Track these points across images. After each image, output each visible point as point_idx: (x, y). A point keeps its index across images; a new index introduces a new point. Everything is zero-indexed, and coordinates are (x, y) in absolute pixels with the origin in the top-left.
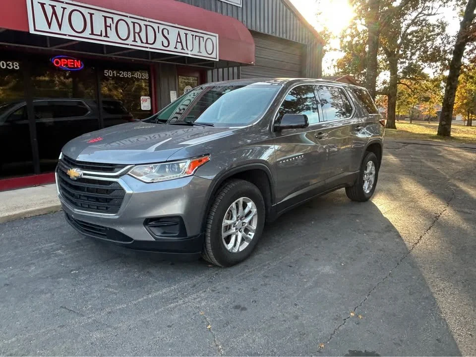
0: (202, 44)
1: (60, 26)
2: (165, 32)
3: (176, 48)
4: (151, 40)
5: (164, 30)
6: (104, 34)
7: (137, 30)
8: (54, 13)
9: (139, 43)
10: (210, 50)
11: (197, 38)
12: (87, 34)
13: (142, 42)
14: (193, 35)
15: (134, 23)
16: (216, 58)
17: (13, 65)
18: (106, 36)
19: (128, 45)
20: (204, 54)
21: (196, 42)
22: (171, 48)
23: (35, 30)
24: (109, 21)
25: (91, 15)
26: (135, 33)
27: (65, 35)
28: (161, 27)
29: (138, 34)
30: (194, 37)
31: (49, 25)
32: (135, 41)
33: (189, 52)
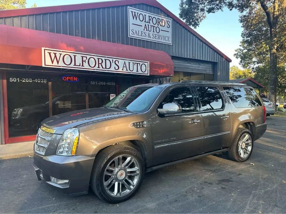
0: (139, 67)
3: (123, 70)
5: (116, 61)
6: (81, 65)
9: (101, 68)
10: (143, 70)
11: (136, 64)
12: (72, 65)
14: (133, 63)
15: (99, 59)
16: (148, 74)
17: (44, 81)
18: (83, 66)
21: (135, 66)
22: (120, 70)
24: (84, 59)
25: (75, 56)
26: (99, 63)
28: (114, 60)
29: (101, 64)
30: (134, 64)
32: (99, 67)
33: (131, 72)
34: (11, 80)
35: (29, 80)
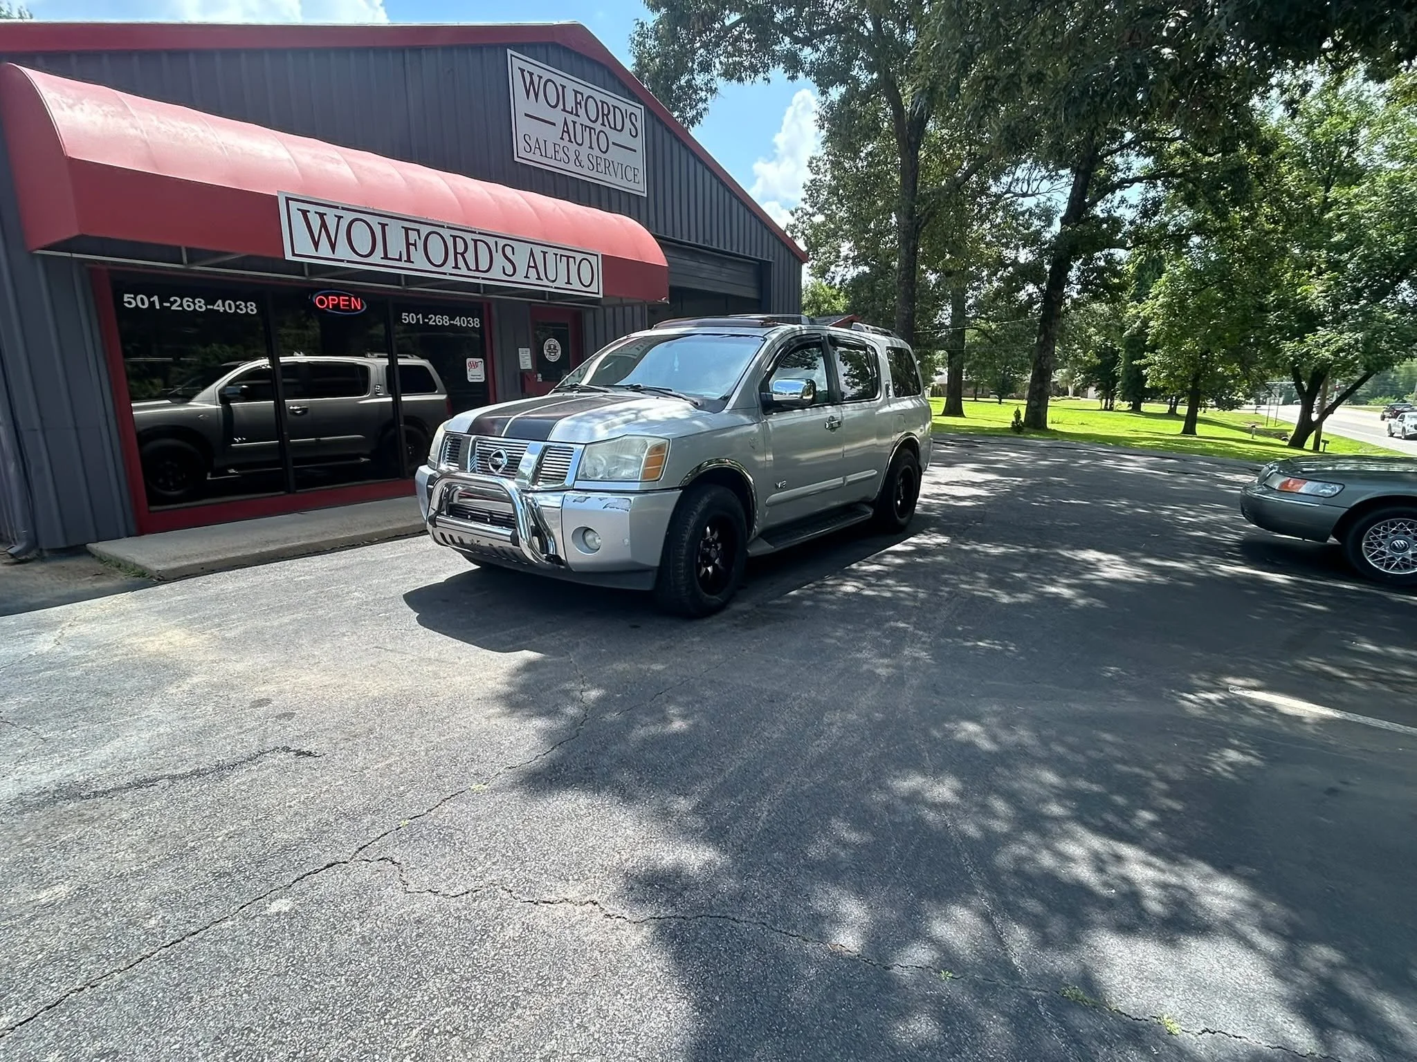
0: (573, 268)
1: (333, 246)
2: (508, 251)
3: (526, 277)
4: (484, 265)
5: (507, 248)
6: (405, 257)
7: (460, 249)
8: (324, 225)
9: (464, 271)
10: (586, 279)
11: (564, 259)
12: (377, 258)
13: (469, 269)
14: (556, 255)
15: (454, 237)
16: (598, 293)
17: (246, 307)
18: (409, 260)
19: (445, 274)
20: (576, 285)
21: (562, 266)
22: (519, 277)
23: (294, 254)
24: (413, 236)
25: (383, 226)
26: (456, 253)
27: (343, 261)
28: (501, 242)
29: (462, 255)
30: (558, 257)
31: (316, 245)
32: (456, 267)
33: (550, 284)
34: (130, 303)
35: (195, 304)
